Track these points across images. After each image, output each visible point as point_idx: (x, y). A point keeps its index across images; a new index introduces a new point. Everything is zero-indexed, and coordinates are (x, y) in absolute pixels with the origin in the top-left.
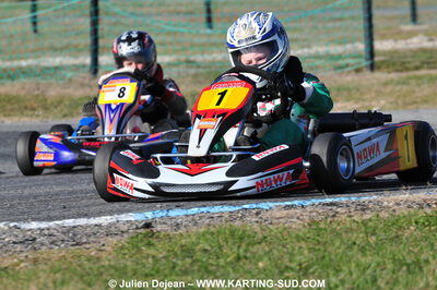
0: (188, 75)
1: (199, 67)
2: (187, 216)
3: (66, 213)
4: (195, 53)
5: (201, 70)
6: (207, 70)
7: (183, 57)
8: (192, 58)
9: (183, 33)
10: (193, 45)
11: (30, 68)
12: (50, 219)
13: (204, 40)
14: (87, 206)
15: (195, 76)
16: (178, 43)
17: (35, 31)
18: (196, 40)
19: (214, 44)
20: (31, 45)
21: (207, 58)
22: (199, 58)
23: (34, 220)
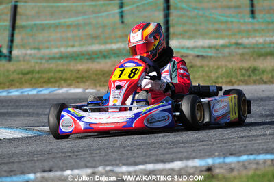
0: (237, 54)
1: (245, 48)
2: (239, 162)
3: (147, 160)
4: (242, 38)
5: (246, 50)
6: (252, 50)
7: (233, 41)
8: (240, 41)
9: (232, 22)
10: (240, 31)
11: (119, 49)
12: (136, 164)
13: (249, 27)
14: (163, 154)
15: (242, 55)
16: (230, 30)
17: (123, 22)
18: (243, 28)
19: (256, 31)
20: (119, 33)
21: (252, 41)
22: (245, 41)
23: (124, 164)
